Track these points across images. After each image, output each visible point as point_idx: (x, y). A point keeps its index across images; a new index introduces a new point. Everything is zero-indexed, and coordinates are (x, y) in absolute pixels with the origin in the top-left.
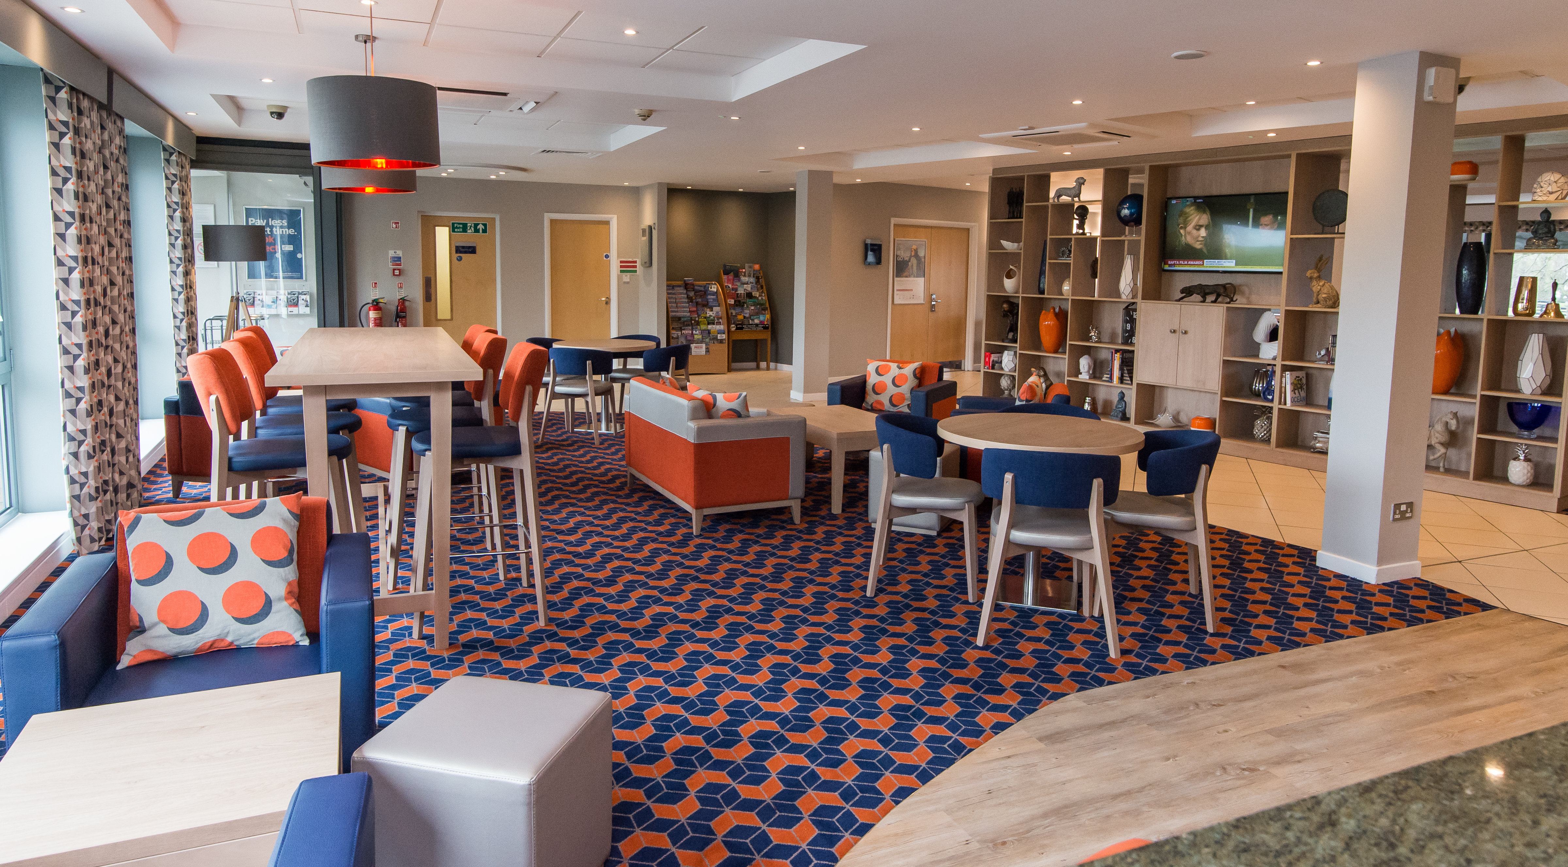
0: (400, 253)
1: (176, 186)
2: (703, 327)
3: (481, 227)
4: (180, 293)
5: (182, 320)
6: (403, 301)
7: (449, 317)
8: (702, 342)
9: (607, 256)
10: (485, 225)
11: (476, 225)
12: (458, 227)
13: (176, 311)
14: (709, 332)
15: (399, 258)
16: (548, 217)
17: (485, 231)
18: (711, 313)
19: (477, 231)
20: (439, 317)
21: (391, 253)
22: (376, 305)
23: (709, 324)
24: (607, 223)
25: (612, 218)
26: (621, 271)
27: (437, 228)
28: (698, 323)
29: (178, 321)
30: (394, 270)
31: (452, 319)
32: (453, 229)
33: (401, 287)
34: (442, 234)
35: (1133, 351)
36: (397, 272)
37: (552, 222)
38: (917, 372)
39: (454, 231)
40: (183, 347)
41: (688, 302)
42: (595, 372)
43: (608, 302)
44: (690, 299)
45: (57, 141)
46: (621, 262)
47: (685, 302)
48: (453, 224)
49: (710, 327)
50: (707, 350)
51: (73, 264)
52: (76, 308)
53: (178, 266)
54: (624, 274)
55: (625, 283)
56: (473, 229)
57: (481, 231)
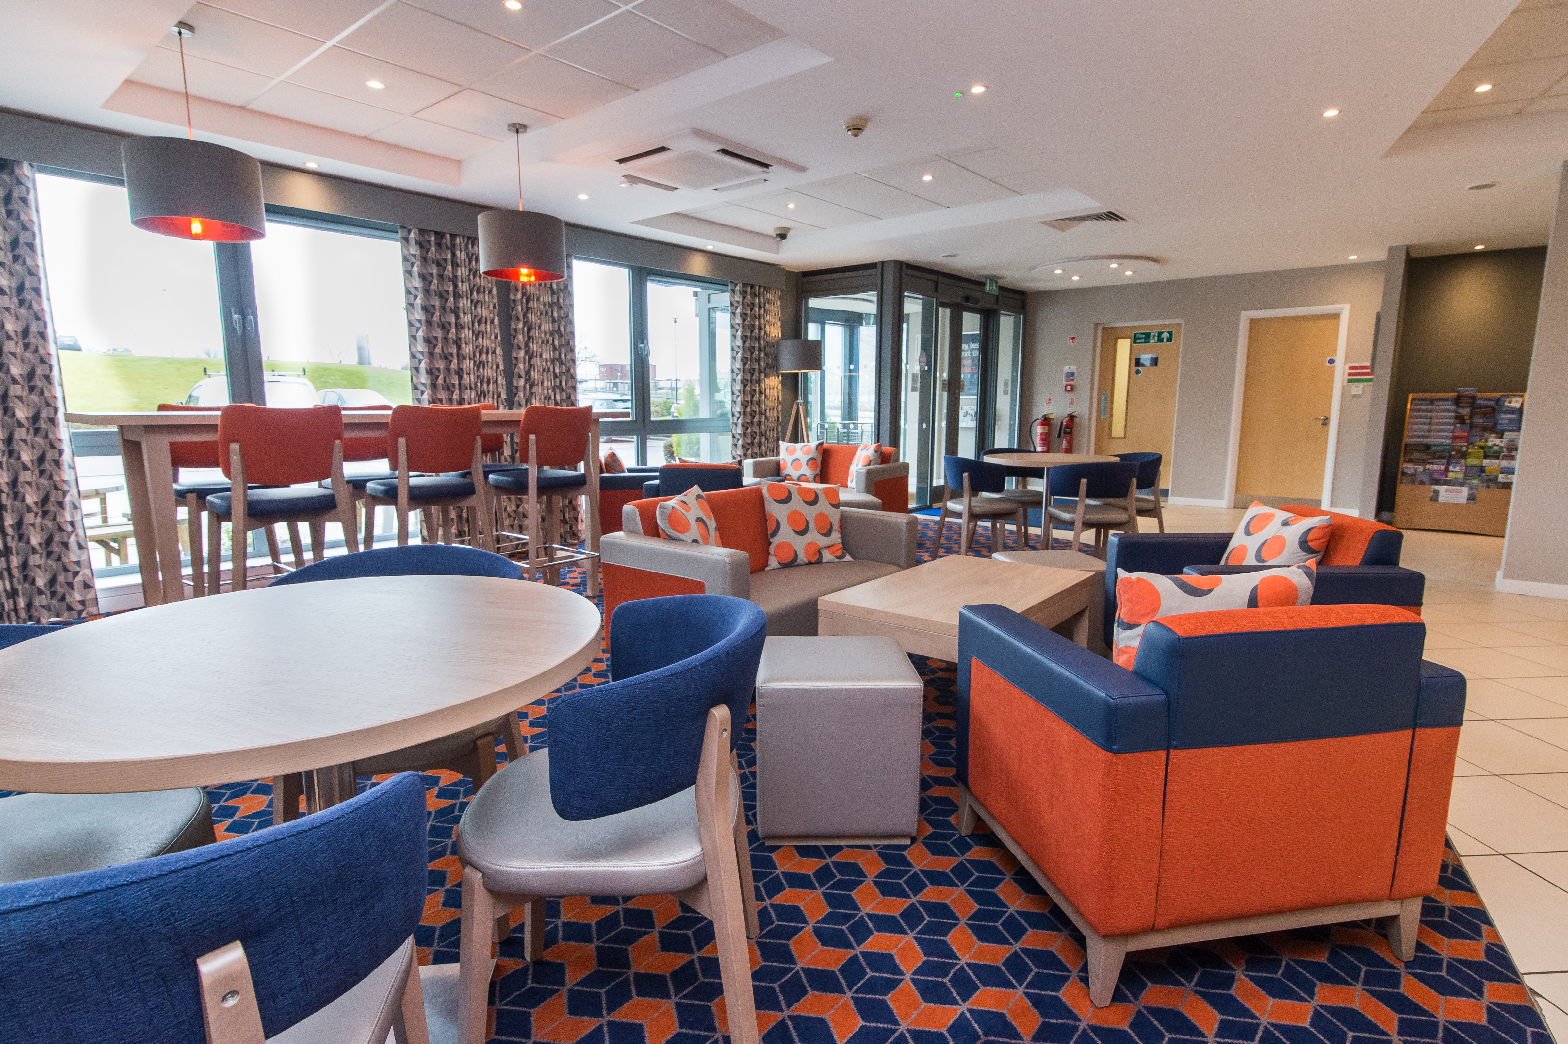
0: (1073, 368)
2: (1472, 461)
3: (1165, 335)
6: (1072, 417)
7: (1122, 435)
8: (1462, 484)
9: (1332, 361)
10: (1170, 333)
11: (1160, 334)
12: (1140, 338)
14: (1482, 469)
15: (1073, 374)
16: (1246, 316)
17: (1169, 340)
18: (1497, 441)
19: (1160, 340)
20: (1113, 435)
21: (1066, 369)
22: (1046, 421)
23: (1486, 457)
24: (1336, 316)
25: (1343, 308)
26: (1350, 381)
27: (1119, 341)
28: (1464, 455)
29: (735, 418)
30: (1066, 386)
31: (1125, 438)
32: (1135, 339)
33: (1072, 403)
34: (1124, 347)
36: (1069, 388)
37: (1252, 321)
39: (1135, 342)
41: (1454, 424)
43: (1326, 422)
44: (1460, 419)
45: (409, 269)
46: (1351, 368)
47: (1448, 424)
48: (1135, 335)
49: (1486, 462)
50: (1471, 498)
54: (1353, 385)
55: (1354, 396)
56: (1156, 338)
57: (1165, 340)
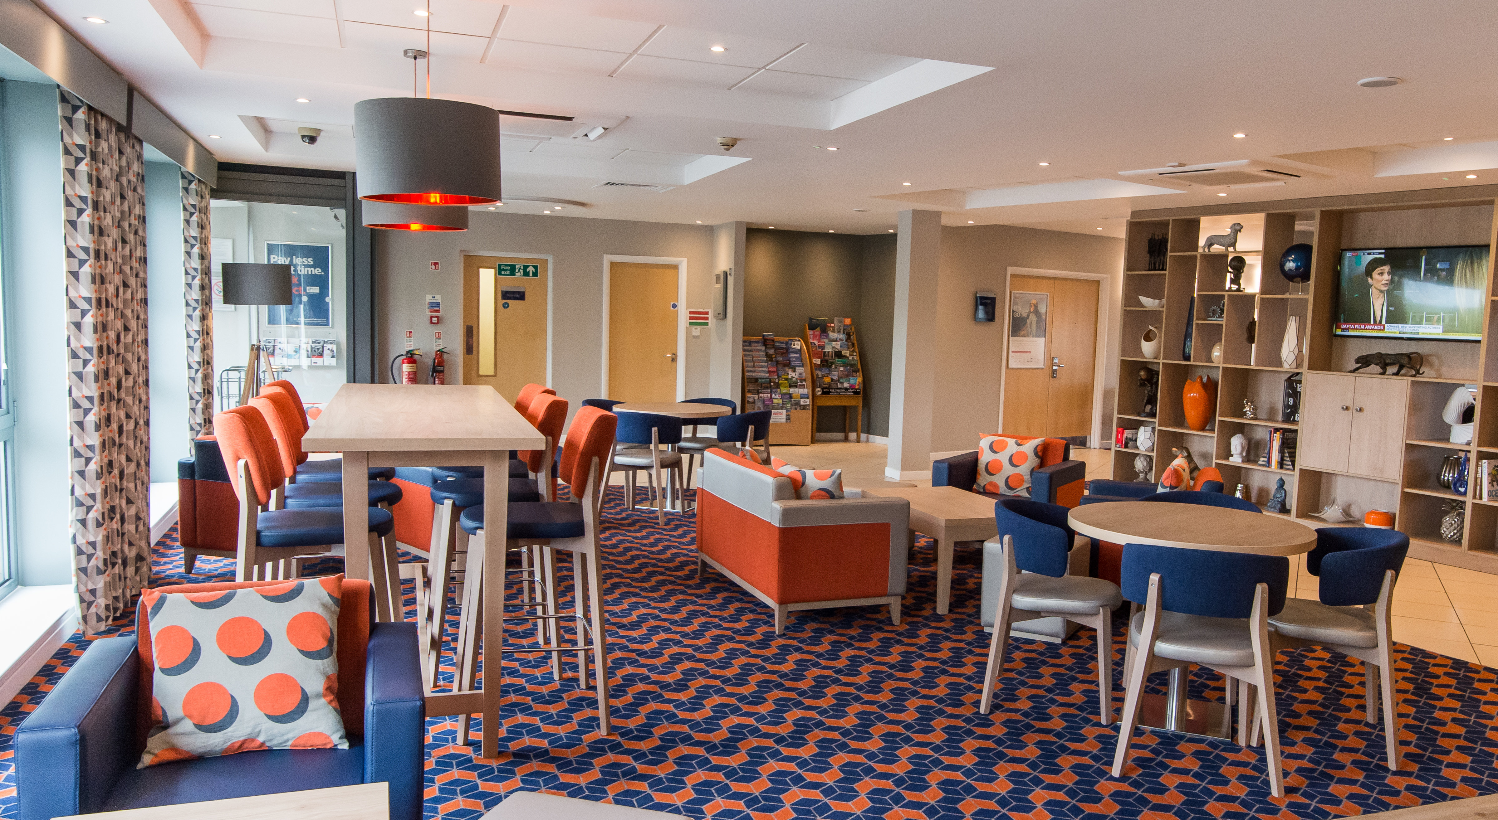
0: (438, 298)
1: (195, 218)
2: (784, 390)
3: (531, 269)
4: (196, 340)
5: (197, 371)
6: (440, 353)
7: (492, 373)
8: (782, 408)
9: (674, 306)
10: (536, 267)
11: (526, 267)
12: (504, 269)
13: (191, 360)
14: (790, 396)
15: (438, 304)
16: (607, 259)
17: (535, 274)
18: (793, 374)
19: (526, 274)
20: (481, 372)
21: (429, 298)
22: (411, 358)
23: (790, 386)
24: (675, 267)
25: (681, 262)
26: (691, 324)
27: (481, 270)
28: (778, 386)
30: (432, 317)
31: (495, 376)
32: (500, 271)
33: (439, 337)
34: (487, 277)
35: (1296, 431)
36: (435, 320)
37: (613, 264)
38: (1039, 449)
39: (500, 274)
40: (197, 402)
41: (767, 361)
42: (661, 442)
43: (674, 360)
44: (769, 357)
45: (73, 167)
46: (691, 313)
47: (763, 361)
48: (500, 265)
49: (791, 390)
50: (788, 418)
51: (86, 306)
52: (88, 357)
53: (195, 309)
54: (694, 327)
55: (694, 337)
56: (522, 271)
57: (531, 274)
